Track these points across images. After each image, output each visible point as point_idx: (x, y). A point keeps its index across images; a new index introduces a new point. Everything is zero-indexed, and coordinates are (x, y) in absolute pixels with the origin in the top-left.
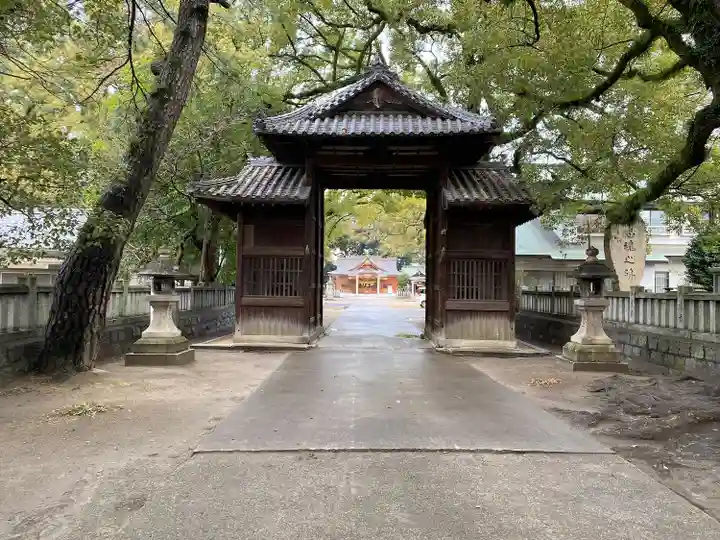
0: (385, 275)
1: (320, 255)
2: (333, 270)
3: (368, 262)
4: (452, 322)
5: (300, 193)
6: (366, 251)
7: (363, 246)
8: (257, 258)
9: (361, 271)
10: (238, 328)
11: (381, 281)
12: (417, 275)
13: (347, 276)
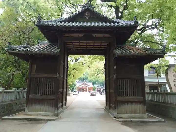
0: (89, 87)
1: (65, 78)
2: (75, 85)
3: (85, 83)
4: (120, 106)
5: (56, 50)
6: (85, 80)
7: (84, 79)
8: (36, 78)
9: (83, 85)
10: (26, 109)
11: (88, 88)
12: (98, 87)
13: (79, 87)
